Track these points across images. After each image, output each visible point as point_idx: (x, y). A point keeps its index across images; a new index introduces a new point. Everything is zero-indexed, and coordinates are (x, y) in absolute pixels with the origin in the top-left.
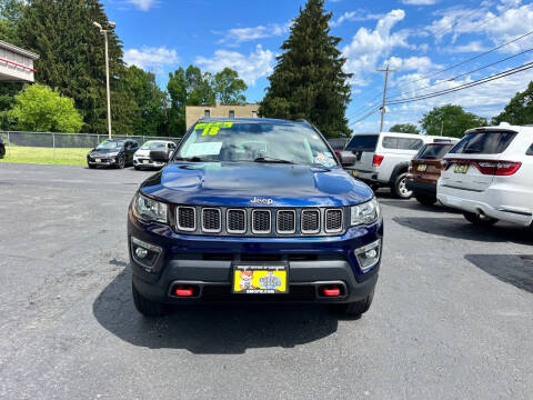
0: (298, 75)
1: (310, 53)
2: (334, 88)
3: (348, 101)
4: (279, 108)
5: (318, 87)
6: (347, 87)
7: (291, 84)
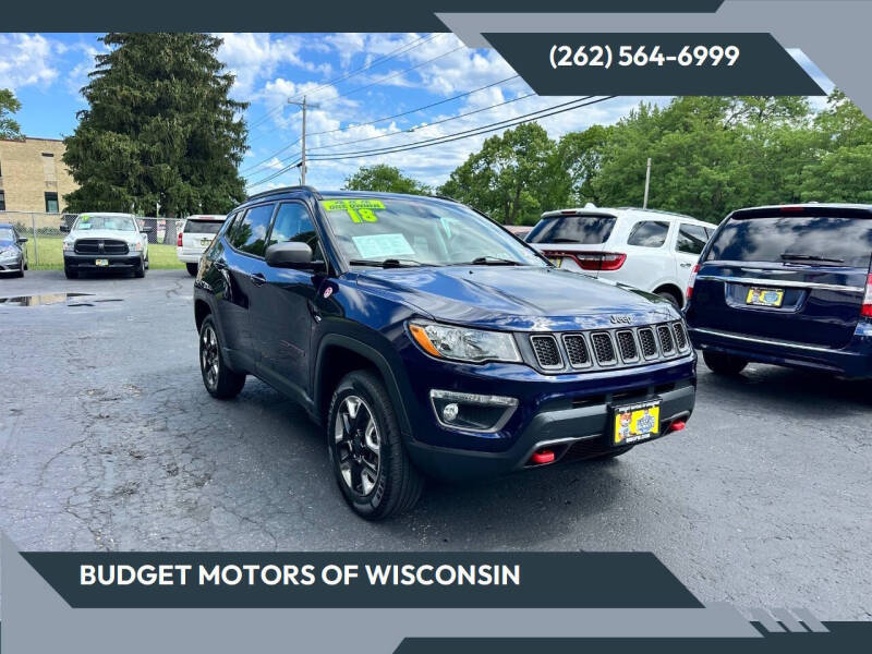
0: (149, 95)
1: (167, 57)
2: (218, 123)
3: (243, 148)
4: (119, 152)
5: (192, 121)
6: (240, 124)
7: (136, 110)
